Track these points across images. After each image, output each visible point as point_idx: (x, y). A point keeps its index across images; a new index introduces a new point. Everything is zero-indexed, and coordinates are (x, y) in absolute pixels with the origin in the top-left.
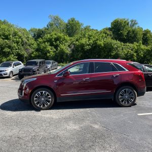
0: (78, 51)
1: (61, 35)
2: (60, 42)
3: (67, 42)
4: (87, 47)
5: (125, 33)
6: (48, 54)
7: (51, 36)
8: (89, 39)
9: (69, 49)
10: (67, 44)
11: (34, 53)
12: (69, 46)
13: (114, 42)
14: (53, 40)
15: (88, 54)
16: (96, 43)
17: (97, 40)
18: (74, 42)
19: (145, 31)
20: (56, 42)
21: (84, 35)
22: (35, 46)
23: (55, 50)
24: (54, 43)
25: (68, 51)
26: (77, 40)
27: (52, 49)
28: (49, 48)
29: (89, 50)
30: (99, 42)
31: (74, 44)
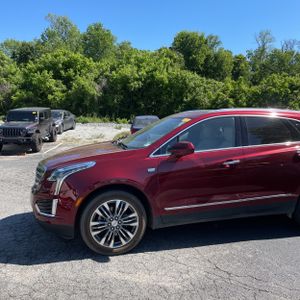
0: (116, 92)
1: (78, 56)
2: (75, 72)
3: (90, 71)
4: (135, 85)
5: (202, 61)
6: (50, 97)
7: (56, 56)
8: (139, 67)
9: (97, 87)
10: (92, 76)
11: (18, 93)
12: (96, 80)
13: (189, 75)
14: (60, 65)
15: (135, 98)
16: (152, 76)
17: (155, 70)
18: (107, 73)
19: (237, 57)
20: (66, 71)
21: (128, 58)
22: (19, 77)
23: (64, 87)
24: (62, 72)
25: (95, 90)
26: (113, 69)
27: (57, 86)
28: (51, 83)
29: (139, 89)
30: (158, 75)
31: (106, 77)
